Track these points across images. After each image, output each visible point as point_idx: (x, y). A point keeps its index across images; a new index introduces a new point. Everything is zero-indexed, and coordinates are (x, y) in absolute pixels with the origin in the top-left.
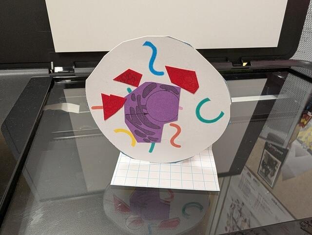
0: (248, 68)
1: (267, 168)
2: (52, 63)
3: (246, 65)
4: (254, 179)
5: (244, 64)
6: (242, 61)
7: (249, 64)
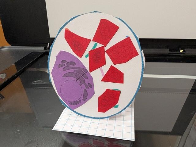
0: (184, 54)
2: (49, 44)
3: (183, 52)
5: (181, 51)
6: (180, 49)
7: (184, 51)
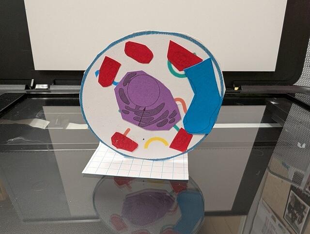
0: (240, 92)
1: (294, 213)
2: (33, 80)
4: (279, 225)
5: (236, 89)
6: (234, 86)
7: (240, 89)
